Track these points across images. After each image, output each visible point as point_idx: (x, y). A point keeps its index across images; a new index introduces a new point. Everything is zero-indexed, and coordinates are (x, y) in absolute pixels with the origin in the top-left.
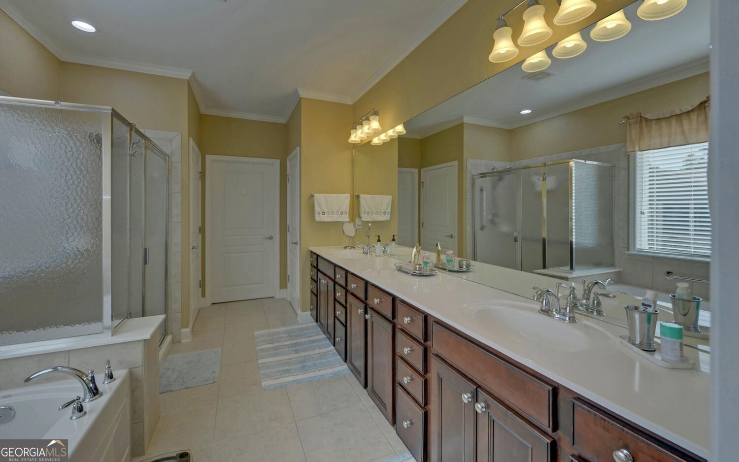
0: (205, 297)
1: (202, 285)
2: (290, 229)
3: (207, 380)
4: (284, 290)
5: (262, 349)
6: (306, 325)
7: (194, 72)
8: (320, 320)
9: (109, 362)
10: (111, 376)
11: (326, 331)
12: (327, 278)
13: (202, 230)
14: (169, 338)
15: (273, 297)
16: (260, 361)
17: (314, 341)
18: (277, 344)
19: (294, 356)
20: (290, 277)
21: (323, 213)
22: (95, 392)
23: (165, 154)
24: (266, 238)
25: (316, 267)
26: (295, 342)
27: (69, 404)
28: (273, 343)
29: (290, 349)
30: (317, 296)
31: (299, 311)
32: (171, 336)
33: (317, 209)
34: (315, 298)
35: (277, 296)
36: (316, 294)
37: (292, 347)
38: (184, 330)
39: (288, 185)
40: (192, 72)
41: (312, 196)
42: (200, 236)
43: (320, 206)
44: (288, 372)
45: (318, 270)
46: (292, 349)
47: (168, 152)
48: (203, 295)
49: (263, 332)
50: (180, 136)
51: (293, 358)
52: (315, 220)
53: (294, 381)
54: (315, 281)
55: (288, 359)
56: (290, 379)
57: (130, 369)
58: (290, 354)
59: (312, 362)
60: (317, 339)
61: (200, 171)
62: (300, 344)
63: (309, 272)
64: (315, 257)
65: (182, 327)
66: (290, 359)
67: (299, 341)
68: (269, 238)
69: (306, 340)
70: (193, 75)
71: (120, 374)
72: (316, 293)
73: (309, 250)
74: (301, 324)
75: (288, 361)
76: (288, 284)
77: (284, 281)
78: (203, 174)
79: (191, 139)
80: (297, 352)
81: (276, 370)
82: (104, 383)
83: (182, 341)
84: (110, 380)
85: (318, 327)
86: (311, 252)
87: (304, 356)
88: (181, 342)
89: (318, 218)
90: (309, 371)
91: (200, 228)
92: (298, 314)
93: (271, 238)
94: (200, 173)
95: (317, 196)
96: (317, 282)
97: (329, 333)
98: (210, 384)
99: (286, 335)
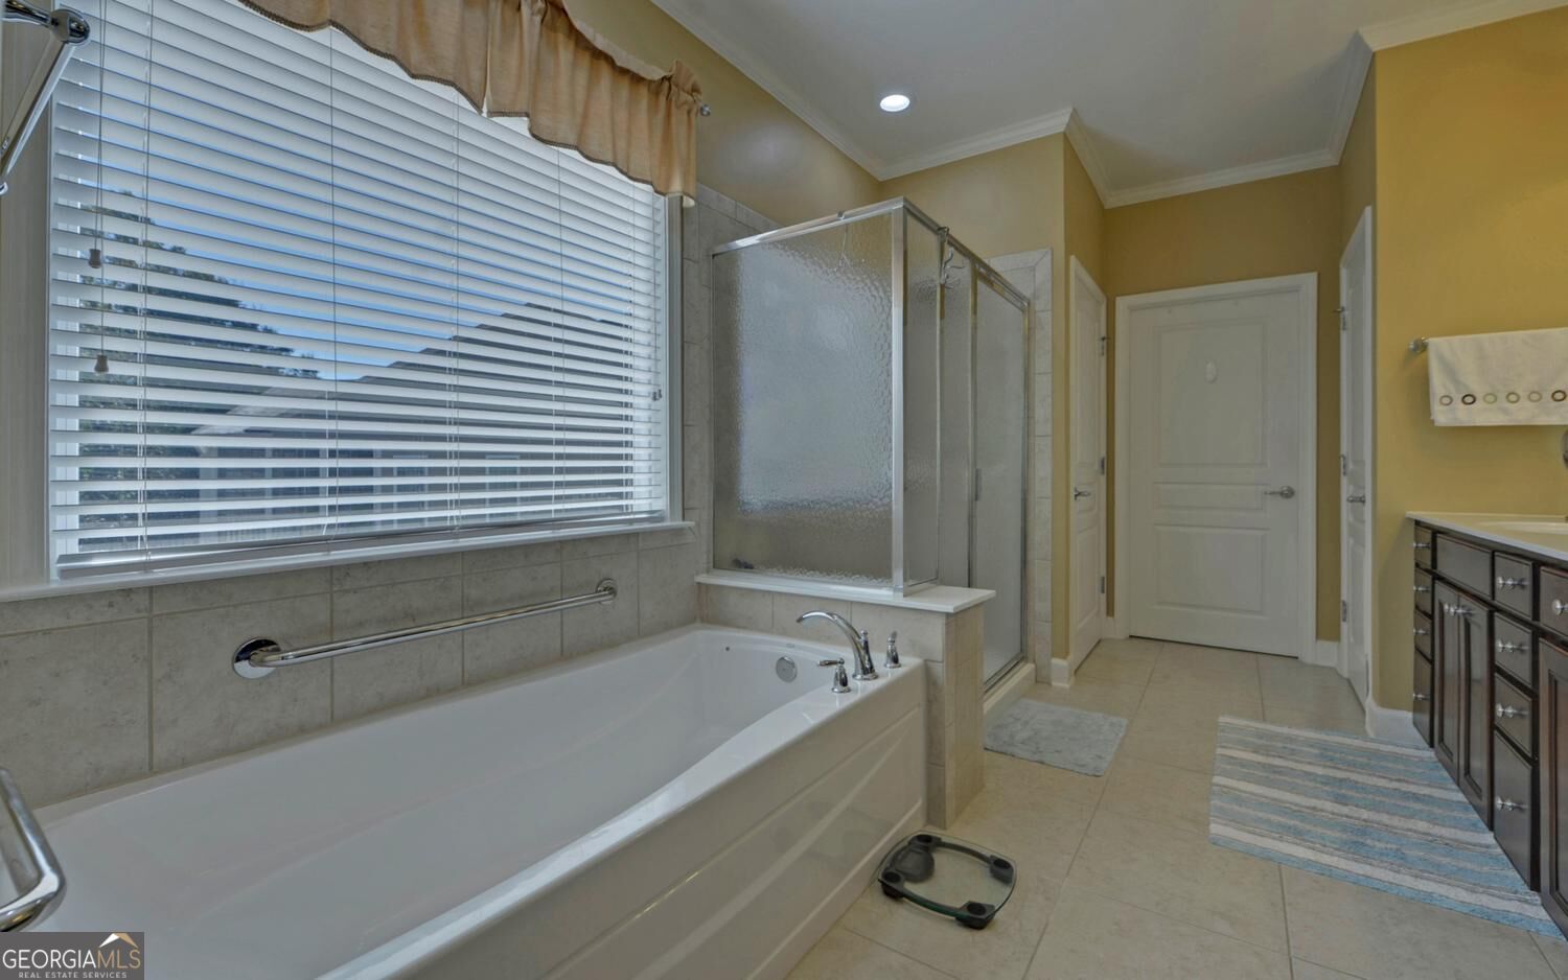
0: (1113, 615)
1: (1108, 585)
2: (1351, 466)
3: (1083, 766)
4: (1328, 646)
5: (1232, 757)
6: (1390, 748)
7: (1075, 111)
8: (1441, 739)
9: (894, 635)
10: (895, 660)
11: (1463, 776)
12: (1465, 600)
13: (1108, 465)
14: (1026, 669)
15: (1297, 658)
16: (1217, 779)
17: (1416, 798)
18: (1277, 762)
19: (1329, 806)
20: (1350, 609)
21: (1469, 400)
22: (868, 670)
23: (1019, 297)
24: (1272, 493)
25: (1431, 573)
26: (1340, 774)
27: (831, 663)
28: (1268, 755)
29: (1318, 785)
30: (1432, 662)
31: (1370, 702)
32: (1033, 666)
33: (1439, 384)
34: (1427, 667)
35: (1308, 657)
36: (1429, 656)
37: (1326, 784)
38: (1056, 661)
39: (1344, 337)
40: (1070, 110)
41: (1421, 347)
42: (1103, 479)
43: (1451, 372)
44: (1299, 835)
45: (1437, 578)
46: (1326, 788)
47: (1027, 293)
48: (1110, 611)
49: (1242, 722)
50: (1049, 257)
51: (1322, 810)
52: (1433, 422)
53: (1309, 863)
54: (1428, 614)
55: (1308, 808)
56: (1302, 852)
57: (926, 661)
58: (1316, 797)
59: (1394, 847)
60: (1430, 797)
61: (1104, 334)
62: (1355, 785)
63: (1408, 586)
64: (1428, 536)
65: (1054, 655)
66: (1314, 808)
67: (1354, 777)
68: (1282, 494)
69: (1382, 783)
70: (1075, 115)
71: (909, 662)
72: (1428, 651)
73: (1409, 519)
74: (1372, 740)
75: (1303, 809)
76: (1344, 626)
77: (1330, 619)
78: (1109, 340)
79: (1073, 258)
80: (1342, 800)
81: (1261, 815)
82: (885, 665)
83: (1054, 684)
84: (893, 665)
85: (1440, 765)
86: (1418, 523)
87: (1365, 820)
88: (1049, 684)
89: (1441, 416)
90: (1375, 862)
91: (1103, 462)
92: (1367, 710)
93: (1289, 494)
94: (1103, 339)
95: (1436, 344)
96: (1431, 617)
97: (1472, 783)
98: (1086, 774)
99: (1316, 751)
